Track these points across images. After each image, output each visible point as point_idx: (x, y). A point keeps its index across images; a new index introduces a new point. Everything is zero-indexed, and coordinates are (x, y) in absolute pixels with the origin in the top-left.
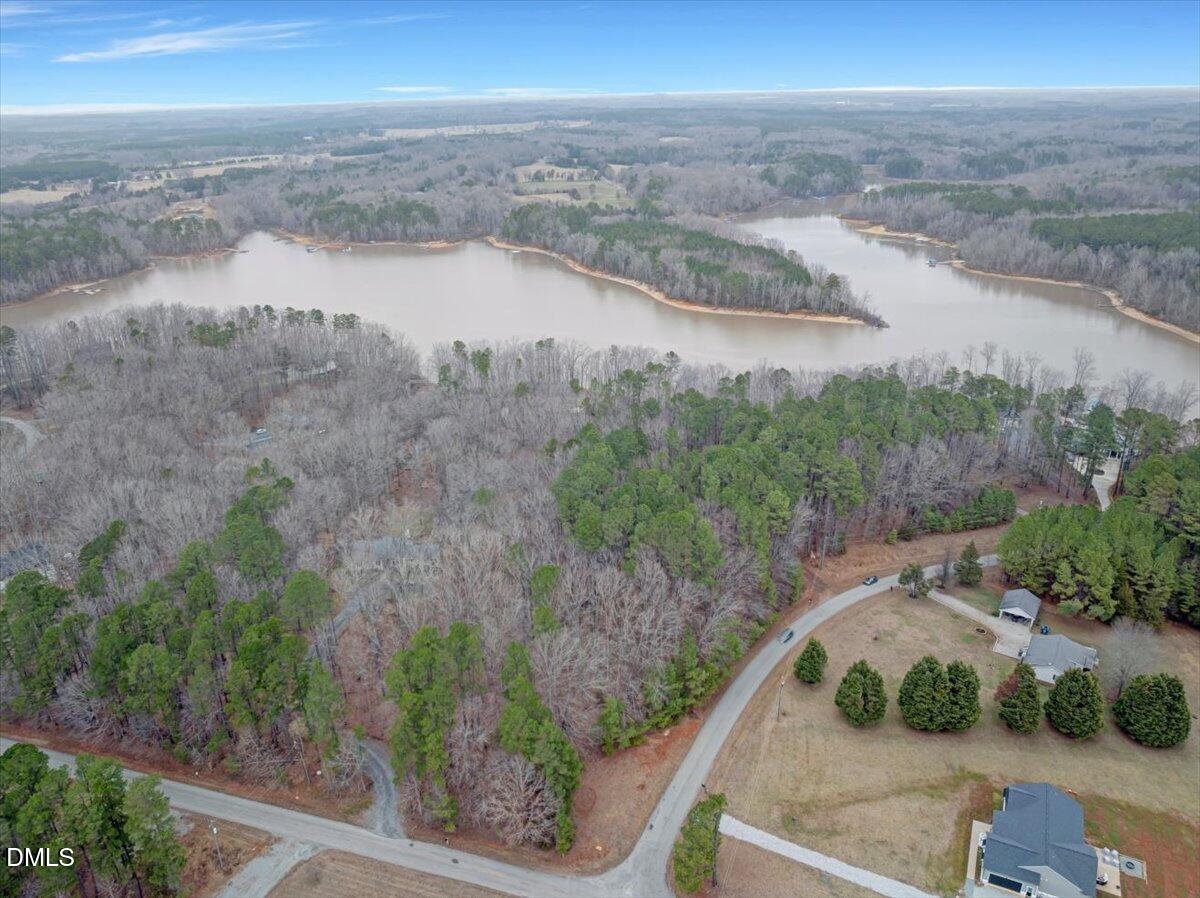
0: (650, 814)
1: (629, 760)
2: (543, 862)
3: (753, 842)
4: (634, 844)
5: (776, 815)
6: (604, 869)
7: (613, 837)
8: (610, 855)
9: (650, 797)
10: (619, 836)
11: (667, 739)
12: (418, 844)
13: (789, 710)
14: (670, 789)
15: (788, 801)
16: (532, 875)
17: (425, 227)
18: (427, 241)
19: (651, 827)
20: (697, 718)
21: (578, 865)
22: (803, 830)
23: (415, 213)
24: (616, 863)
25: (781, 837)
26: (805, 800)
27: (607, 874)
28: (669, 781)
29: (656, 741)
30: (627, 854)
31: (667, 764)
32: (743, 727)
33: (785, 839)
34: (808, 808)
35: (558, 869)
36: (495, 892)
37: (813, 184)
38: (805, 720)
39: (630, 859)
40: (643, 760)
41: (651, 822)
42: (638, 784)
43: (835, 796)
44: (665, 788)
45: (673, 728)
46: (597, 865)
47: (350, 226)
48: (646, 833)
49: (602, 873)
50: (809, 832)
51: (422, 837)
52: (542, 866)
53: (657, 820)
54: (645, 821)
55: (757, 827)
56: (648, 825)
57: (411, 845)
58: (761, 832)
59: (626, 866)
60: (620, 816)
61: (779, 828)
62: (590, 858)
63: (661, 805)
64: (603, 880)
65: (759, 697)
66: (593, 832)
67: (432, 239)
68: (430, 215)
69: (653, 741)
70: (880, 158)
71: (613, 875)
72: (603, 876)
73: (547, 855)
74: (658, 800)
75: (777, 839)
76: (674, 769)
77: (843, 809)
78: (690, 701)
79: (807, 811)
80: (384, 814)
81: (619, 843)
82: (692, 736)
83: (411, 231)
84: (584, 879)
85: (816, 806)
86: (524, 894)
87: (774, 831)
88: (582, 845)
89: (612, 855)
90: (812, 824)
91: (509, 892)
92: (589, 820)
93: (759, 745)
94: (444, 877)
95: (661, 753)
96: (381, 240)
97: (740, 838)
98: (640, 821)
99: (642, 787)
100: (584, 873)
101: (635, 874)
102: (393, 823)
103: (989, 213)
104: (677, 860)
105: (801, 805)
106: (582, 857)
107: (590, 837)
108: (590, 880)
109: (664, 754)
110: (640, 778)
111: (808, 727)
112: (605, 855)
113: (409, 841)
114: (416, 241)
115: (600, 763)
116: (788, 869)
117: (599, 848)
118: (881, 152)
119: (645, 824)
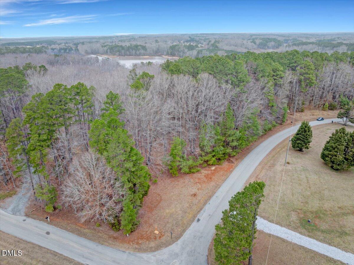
0: (199, 211)
1: (187, 179)
2: (112, 239)
3: (279, 235)
4: (184, 231)
5: (294, 217)
6: (158, 248)
7: (169, 225)
8: (164, 238)
9: (199, 201)
10: (173, 225)
11: (213, 172)
12: (29, 220)
13: (290, 162)
14: (214, 198)
15: (301, 210)
16: (100, 248)
17: (142, 51)
18: (142, 56)
19: (199, 220)
20: (233, 163)
21: (138, 243)
22: (318, 229)
23: (139, 47)
24: (167, 244)
25: (301, 233)
26: (314, 210)
27: (159, 251)
28: (214, 193)
29: (206, 172)
30: (178, 238)
31: (213, 184)
32: (263, 168)
33: (304, 235)
34: (318, 214)
35: (121, 245)
36: (66, 259)
37: (268, 45)
38: (302, 166)
39: (180, 242)
40: (197, 180)
41: (199, 216)
42: (192, 193)
43: (336, 208)
44: (210, 197)
45: (217, 166)
46: (152, 244)
47: (119, 51)
48: (195, 224)
49: (154, 251)
50: (323, 231)
51: (35, 216)
52: (110, 242)
53: (203, 216)
54: (195, 216)
55: (282, 226)
56: (196, 219)
57: (24, 220)
58: (283, 229)
59: (175, 247)
60: (177, 212)
61: (298, 227)
62: (148, 239)
63: (207, 207)
64: (154, 256)
65: (271, 156)
66: (154, 221)
67: (144, 55)
68: (144, 48)
69: (204, 172)
70: (289, 41)
71: (164, 253)
72: (156, 253)
73: (116, 234)
74: (205, 204)
75: (298, 235)
76: (218, 187)
77: (345, 217)
78: (229, 150)
79: (317, 217)
80: (19, 201)
81: (173, 230)
82: (230, 171)
83: (138, 53)
84: (139, 254)
85: (324, 214)
86: (88, 262)
87: (295, 229)
88: (144, 229)
89: (166, 237)
90: (324, 226)
91: (76, 259)
92: (153, 213)
93: (275, 177)
94: (33, 244)
95: (209, 178)
96: (128, 56)
97: (269, 232)
98: (190, 216)
99: (195, 195)
100: (140, 250)
101: (182, 254)
102: (21, 206)
103: (331, 47)
104: (217, 241)
105: (312, 212)
106: (142, 238)
107: (151, 225)
108: (145, 256)
109: (211, 178)
110: (194, 190)
111: (305, 170)
112: (160, 237)
113: (25, 218)
114: (139, 56)
115: (168, 181)
116: (312, 258)
117: (157, 232)
118: (289, 40)
119: (194, 218)
